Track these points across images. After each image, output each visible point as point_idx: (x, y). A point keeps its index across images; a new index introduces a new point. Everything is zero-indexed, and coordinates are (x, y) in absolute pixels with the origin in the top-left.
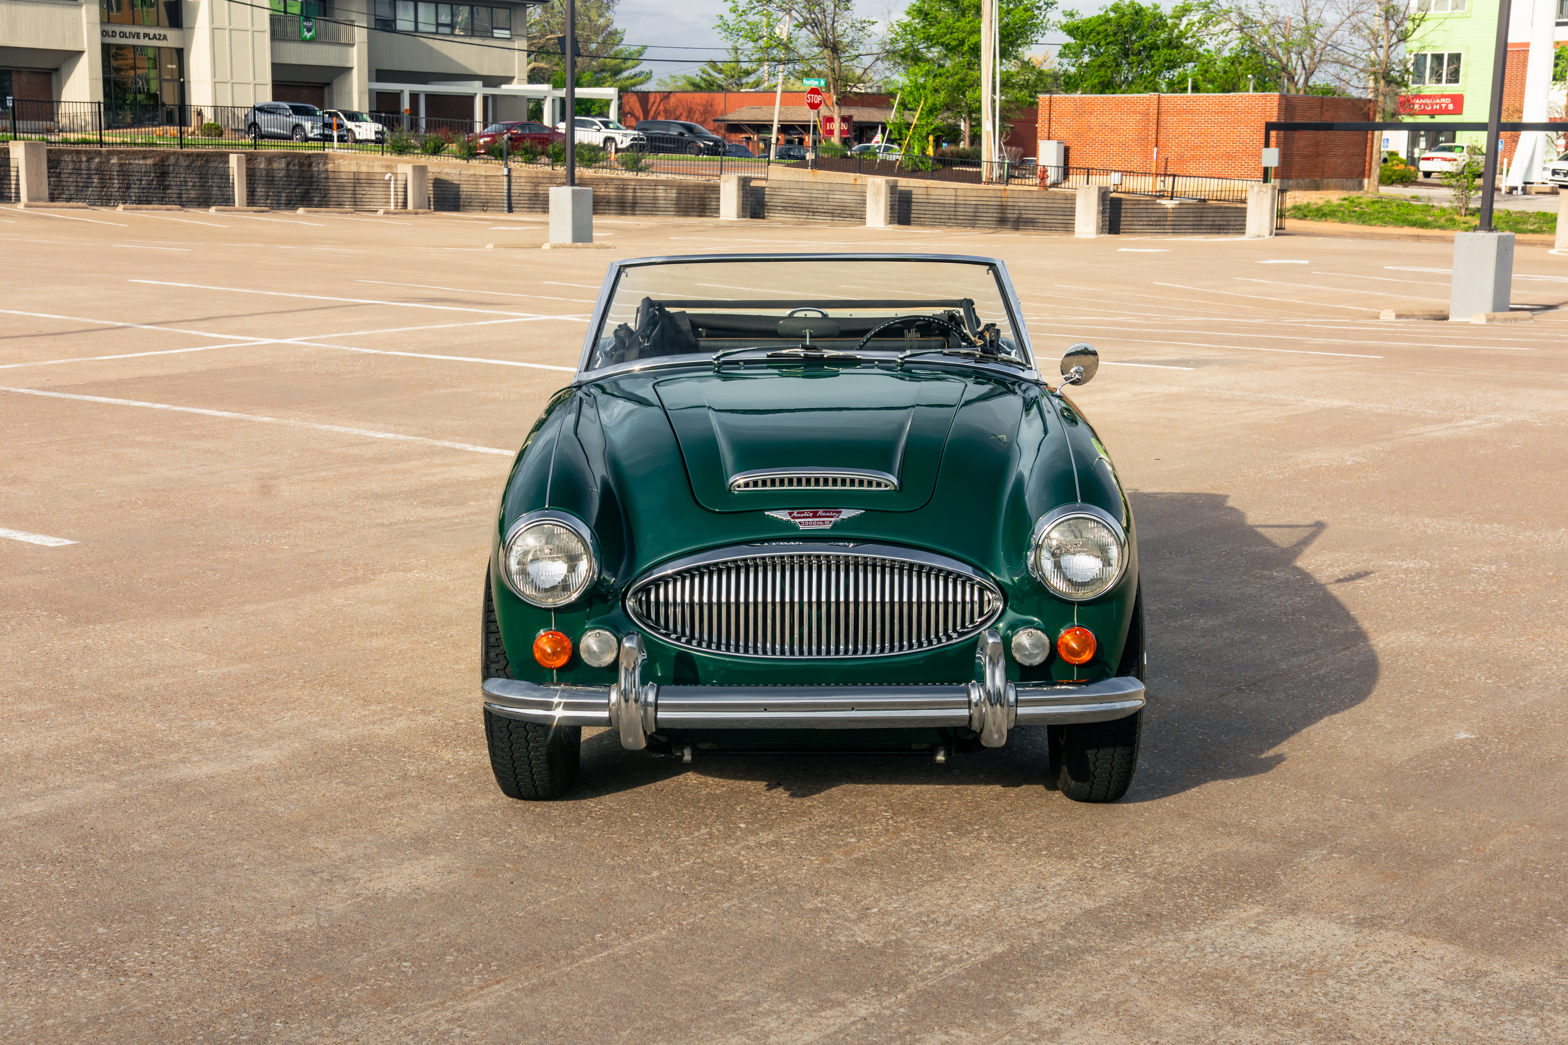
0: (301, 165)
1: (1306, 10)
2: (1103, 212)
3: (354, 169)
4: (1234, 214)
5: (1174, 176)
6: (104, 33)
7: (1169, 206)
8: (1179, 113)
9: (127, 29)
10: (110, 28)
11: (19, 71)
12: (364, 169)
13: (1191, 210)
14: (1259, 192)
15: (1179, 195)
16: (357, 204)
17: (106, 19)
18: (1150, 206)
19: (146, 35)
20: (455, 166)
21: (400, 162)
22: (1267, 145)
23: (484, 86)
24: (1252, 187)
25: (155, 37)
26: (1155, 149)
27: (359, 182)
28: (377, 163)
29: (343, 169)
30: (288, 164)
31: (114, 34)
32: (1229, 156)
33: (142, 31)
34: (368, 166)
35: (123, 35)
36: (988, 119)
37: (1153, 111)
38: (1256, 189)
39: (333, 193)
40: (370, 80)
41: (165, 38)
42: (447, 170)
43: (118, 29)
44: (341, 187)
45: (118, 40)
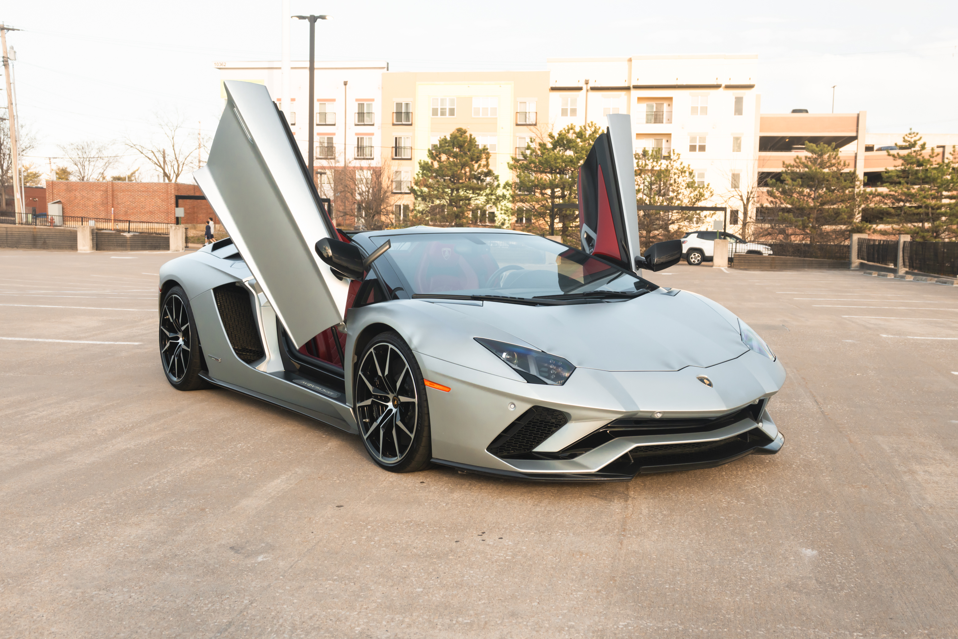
1: (173, 146)
2: (93, 239)
4: (163, 240)
5: (129, 222)
7: (128, 236)
8: (123, 191)
13: (140, 238)
14: (175, 229)
15: (132, 230)
18: (118, 236)
22: (177, 206)
24: (172, 227)
26: (113, 209)
32: (151, 212)
36: (17, 192)
37: (110, 189)
38: (173, 228)
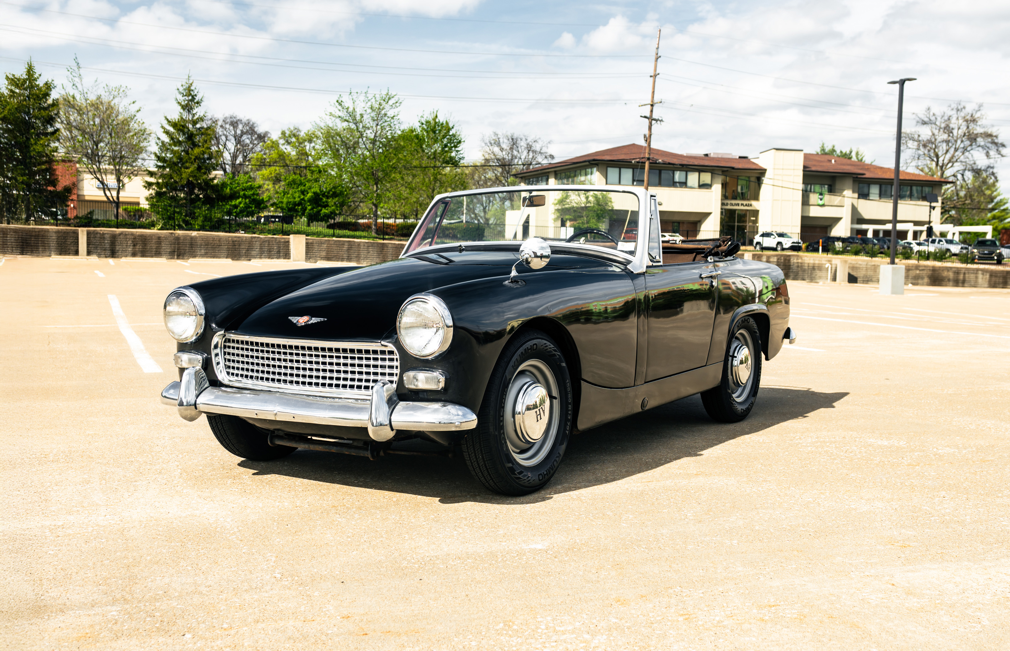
0: (785, 260)
3: (812, 262)
6: (723, 204)
9: (734, 202)
10: (726, 202)
11: (683, 222)
12: (817, 262)
16: (812, 279)
17: (725, 197)
19: (742, 204)
20: (864, 261)
21: (835, 258)
23: (914, 225)
25: (746, 205)
27: (814, 268)
28: (823, 259)
29: (806, 262)
30: (778, 259)
31: (727, 204)
33: (740, 202)
34: (819, 260)
35: (732, 205)
39: (800, 273)
40: (852, 223)
41: (751, 205)
42: (860, 263)
43: (729, 202)
44: (804, 271)
45: (729, 207)
